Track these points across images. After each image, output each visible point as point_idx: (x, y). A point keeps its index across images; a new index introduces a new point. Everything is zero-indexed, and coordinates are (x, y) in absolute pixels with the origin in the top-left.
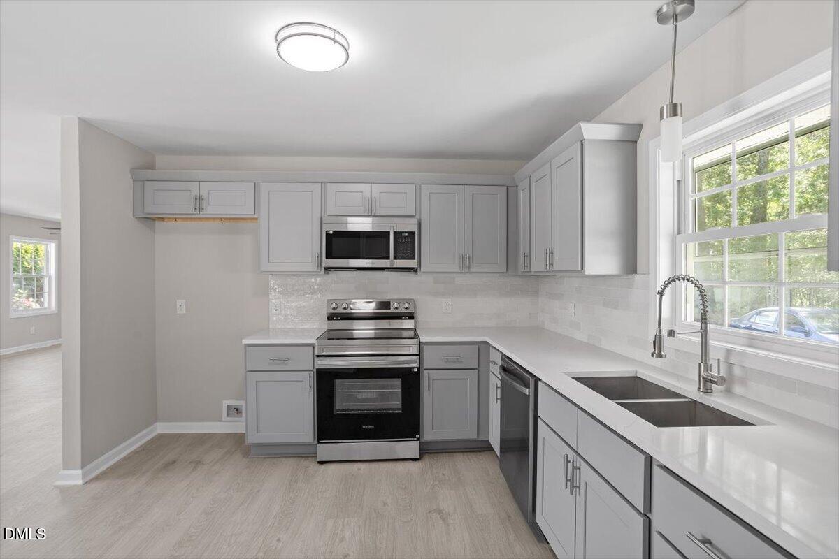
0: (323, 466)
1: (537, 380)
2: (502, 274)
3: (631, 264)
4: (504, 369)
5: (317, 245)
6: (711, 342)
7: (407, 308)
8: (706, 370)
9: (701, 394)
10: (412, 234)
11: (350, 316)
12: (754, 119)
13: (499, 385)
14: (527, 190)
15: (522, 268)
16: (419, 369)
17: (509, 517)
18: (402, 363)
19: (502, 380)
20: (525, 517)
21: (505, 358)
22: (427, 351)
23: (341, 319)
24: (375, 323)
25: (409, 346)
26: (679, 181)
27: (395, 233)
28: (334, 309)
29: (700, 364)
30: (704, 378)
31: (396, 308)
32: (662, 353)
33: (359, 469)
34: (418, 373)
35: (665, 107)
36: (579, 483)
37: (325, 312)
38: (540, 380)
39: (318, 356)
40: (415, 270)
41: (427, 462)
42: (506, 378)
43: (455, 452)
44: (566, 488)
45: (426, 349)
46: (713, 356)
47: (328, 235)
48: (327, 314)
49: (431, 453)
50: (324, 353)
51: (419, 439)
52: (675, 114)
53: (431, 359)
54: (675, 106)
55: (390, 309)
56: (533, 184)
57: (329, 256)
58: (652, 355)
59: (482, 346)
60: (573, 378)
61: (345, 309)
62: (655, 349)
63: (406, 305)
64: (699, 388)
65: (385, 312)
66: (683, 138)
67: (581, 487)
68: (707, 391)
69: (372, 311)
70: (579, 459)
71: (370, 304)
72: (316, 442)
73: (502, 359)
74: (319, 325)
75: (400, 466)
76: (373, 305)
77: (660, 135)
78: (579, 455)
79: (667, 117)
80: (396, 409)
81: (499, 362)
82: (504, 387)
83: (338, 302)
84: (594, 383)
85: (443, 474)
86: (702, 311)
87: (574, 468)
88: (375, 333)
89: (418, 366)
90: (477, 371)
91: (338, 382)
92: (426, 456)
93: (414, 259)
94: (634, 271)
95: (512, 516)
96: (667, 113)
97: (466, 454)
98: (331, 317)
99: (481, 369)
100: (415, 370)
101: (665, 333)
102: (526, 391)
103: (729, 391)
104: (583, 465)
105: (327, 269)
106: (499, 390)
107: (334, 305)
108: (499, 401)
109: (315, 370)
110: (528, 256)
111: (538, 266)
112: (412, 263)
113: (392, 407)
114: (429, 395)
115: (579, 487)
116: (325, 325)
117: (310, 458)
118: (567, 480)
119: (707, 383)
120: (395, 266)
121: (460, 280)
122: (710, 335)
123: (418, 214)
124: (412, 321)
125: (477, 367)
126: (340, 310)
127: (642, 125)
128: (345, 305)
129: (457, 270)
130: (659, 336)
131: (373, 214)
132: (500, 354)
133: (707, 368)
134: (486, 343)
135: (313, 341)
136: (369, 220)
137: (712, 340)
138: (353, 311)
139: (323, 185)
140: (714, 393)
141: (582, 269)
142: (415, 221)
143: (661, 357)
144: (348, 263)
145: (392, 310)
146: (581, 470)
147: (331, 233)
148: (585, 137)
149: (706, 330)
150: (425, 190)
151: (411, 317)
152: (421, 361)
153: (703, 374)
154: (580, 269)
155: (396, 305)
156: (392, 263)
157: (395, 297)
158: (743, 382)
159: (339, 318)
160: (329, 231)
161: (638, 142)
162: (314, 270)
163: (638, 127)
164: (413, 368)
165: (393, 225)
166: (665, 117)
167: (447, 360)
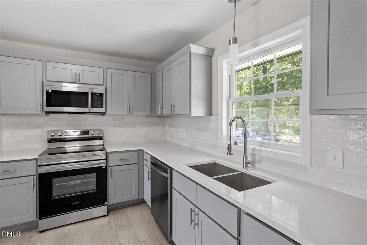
0: (43, 234)
1: (172, 169)
2: (148, 116)
3: (210, 111)
4: (153, 164)
5: (39, 98)
6: (248, 146)
7: (99, 134)
8: (246, 159)
9: (244, 169)
10: (101, 95)
11: (63, 139)
12: (261, 51)
13: (150, 171)
14: (161, 75)
15: (158, 113)
16: (106, 167)
17: (157, 238)
18: (96, 164)
19: (151, 169)
20: (166, 238)
21: (153, 158)
22: (111, 157)
23: (57, 142)
24: (80, 143)
25: (100, 155)
26: (230, 75)
27: (92, 94)
28: (52, 136)
29: (244, 156)
30: (245, 162)
31: (92, 134)
32: (232, 153)
33: (69, 230)
34: (106, 169)
35: (232, 39)
36: (198, 222)
37: (46, 138)
38: (173, 169)
39: (40, 166)
40: (103, 114)
41: (112, 216)
42: (154, 168)
43: (126, 207)
44: (191, 225)
45: (110, 156)
46: (249, 151)
47: (47, 92)
48: (47, 139)
49: (113, 210)
50: (44, 164)
51: (106, 205)
52: (236, 42)
53: (113, 160)
54: (236, 39)
55: (88, 135)
56: (164, 73)
57: (48, 105)
58: (227, 154)
59: (140, 152)
60: (189, 167)
61: (60, 136)
62: (228, 151)
63: (98, 132)
64: (244, 166)
65: (85, 136)
66: (239, 54)
67: (199, 224)
68: (247, 167)
69: (77, 136)
70: (197, 210)
71: (76, 133)
72: (38, 219)
73: (151, 158)
74: (42, 146)
75: (96, 222)
76: (78, 133)
77: (229, 51)
78: (197, 207)
79: (232, 43)
80: (94, 190)
81: (150, 160)
82: (153, 172)
83: (56, 132)
84: (199, 168)
85: (121, 222)
86: (244, 132)
87: (196, 214)
88: (80, 148)
89: (106, 165)
90: (137, 164)
91: (55, 180)
92: (111, 212)
93: (103, 108)
94: (211, 115)
95: (159, 238)
96: (232, 41)
97: (132, 207)
98: (50, 141)
99: (139, 163)
100: (104, 167)
101: (233, 143)
102: (166, 175)
103: (254, 166)
104: (200, 213)
105: (47, 113)
106: (150, 174)
107: (52, 134)
108: (150, 179)
109: (37, 175)
110: (162, 107)
111: (166, 112)
112: (102, 110)
113: (91, 189)
114: (112, 180)
115: (198, 224)
116: (46, 146)
117: (33, 230)
118: (192, 221)
119: (246, 164)
120: (91, 111)
121: (127, 119)
122: (248, 143)
123: (105, 83)
124: (102, 141)
125: (137, 163)
126: (57, 137)
127: (215, 50)
128: (60, 134)
129: (126, 114)
130: (230, 145)
131: (78, 82)
132: (150, 156)
133: (247, 157)
134: (142, 150)
135: (36, 157)
136: (76, 85)
137: (249, 145)
138: (66, 137)
139: (45, 63)
140: (249, 168)
141: (190, 113)
142: (103, 87)
143: (231, 154)
144: (63, 109)
145: (90, 135)
146: (199, 215)
147: (50, 91)
148: (192, 51)
149: (246, 141)
150: (109, 72)
151: (101, 138)
152: (107, 163)
153: (245, 160)
154: (189, 113)
155: (92, 133)
156: (90, 110)
157: (92, 128)
158: (260, 162)
159: (56, 141)
160: (48, 90)
161: (213, 57)
162: (38, 113)
163: (213, 50)
164: (103, 166)
165: (90, 89)
166: (232, 44)
167: (122, 160)
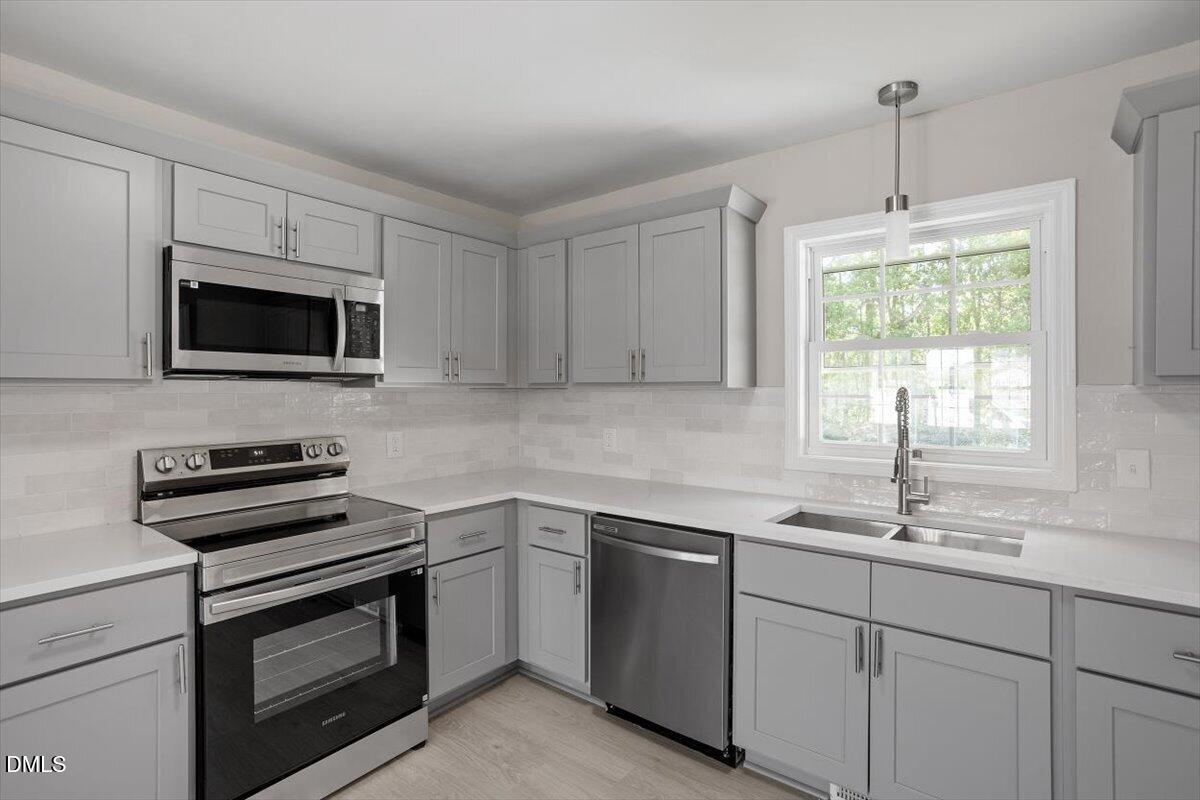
1: (732, 539)
7: (337, 454)
10: (375, 308)
14: (559, 259)
16: (423, 568)
21: (607, 518)
23: (176, 495)
26: (810, 280)
27: (345, 303)
28: (167, 471)
30: (907, 500)
31: (315, 456)
34: (423, 576)
36: (882, 658)
39: (209, 594)
47: (185, 290)
50: (226, 583)
51: (426, 702)
55: (300, 459)
61: (197, 468)
65: (291, 466)
67: (884, 664)
70: (878, 626)
78: (874, 621)
83: (177, 454)
89: (425, 562)
90: (504, 549)
91: (259, 644)
93: (377, 357)
94: (755, 384)
98: (150, 494)
99: (508, 544)
100: (420, 571)
104: (891, 632)
107: (167, 462)
110: (564, 360)
112: (373, 366)
120: (343, 371)
123: (378, 271)
124: (345, 480)
125: (504, 544)
126: (182, 473)
127: (766, 205)
128: (198, 463)
129: (441, 381)
131: (290, 257)
134: (515, 501)
141: (723, 382)
142: (380, 284)
145: (307, 462)
147: (195, 286)
151: (341, 470)
154: (720, 380)
156: (336, 365)
159: (171, 493)
160: (189, 281)
161: (758, 225)
162: (137, 377)
163: (761, 207)
164: (416, 568)
165: (340, 287)
166: (895, 208)
167: (463, 539)
